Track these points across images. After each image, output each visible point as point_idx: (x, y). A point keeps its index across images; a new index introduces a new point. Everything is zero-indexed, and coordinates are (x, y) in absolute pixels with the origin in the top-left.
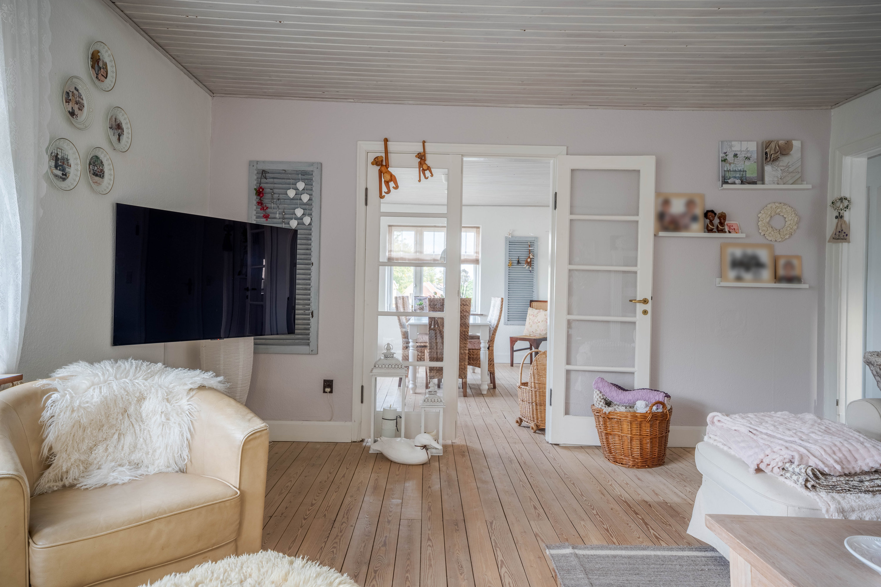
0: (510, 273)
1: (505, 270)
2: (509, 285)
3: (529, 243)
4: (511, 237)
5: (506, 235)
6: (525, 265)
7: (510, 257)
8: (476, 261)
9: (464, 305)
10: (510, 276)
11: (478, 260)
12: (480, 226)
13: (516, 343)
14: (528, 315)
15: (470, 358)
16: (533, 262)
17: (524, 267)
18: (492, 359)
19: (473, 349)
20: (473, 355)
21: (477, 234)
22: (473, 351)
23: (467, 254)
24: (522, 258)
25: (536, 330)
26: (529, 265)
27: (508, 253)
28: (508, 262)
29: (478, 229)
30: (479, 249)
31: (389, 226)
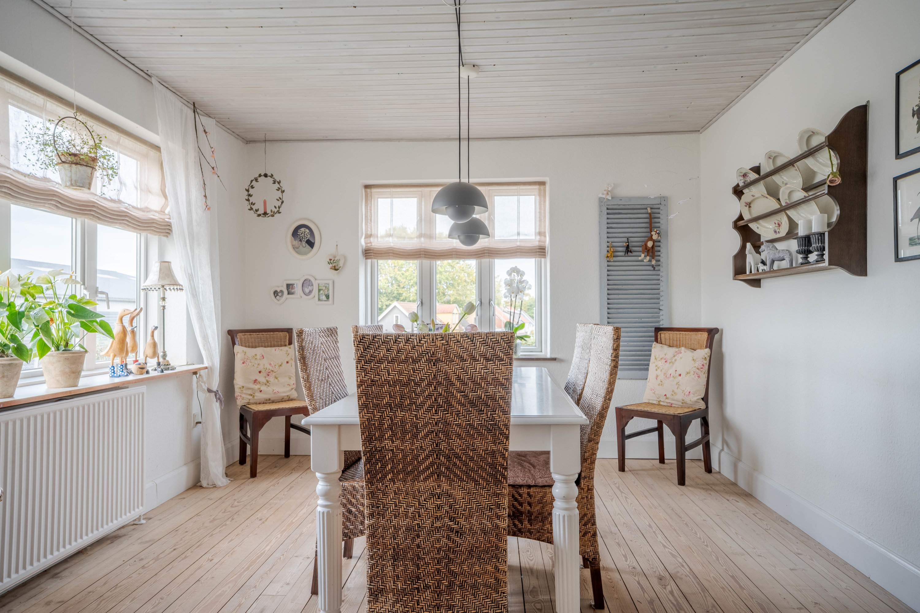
0: (610, 273)
1: (600, 267)
2: (610, 297)
3: (649, 209)
4: (610, 198)
5: (600, 195)
6: (643, 255)
7: (610, 240)
8: (540, 251)
9: (488, 360)
10: (610, 278)
11: (544, 249)
12: (546, 179)
13: (631, 422)
14: (652, 359)
15: (521, 513)
16: (659, 248)
17: (640, 258)
18: (589, 516)
19: (529, 487)
20: (530, 504)
21: (540, 195)
22: (529, 494)
23: (522, 237)
24: (636, 240)
25: (674, 393)
26: (651, 254)
27: (606, 230)
28: (605, 249)
29: (542, 187)
30: (545, 226)
31: (367, 187)
